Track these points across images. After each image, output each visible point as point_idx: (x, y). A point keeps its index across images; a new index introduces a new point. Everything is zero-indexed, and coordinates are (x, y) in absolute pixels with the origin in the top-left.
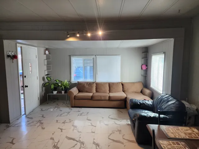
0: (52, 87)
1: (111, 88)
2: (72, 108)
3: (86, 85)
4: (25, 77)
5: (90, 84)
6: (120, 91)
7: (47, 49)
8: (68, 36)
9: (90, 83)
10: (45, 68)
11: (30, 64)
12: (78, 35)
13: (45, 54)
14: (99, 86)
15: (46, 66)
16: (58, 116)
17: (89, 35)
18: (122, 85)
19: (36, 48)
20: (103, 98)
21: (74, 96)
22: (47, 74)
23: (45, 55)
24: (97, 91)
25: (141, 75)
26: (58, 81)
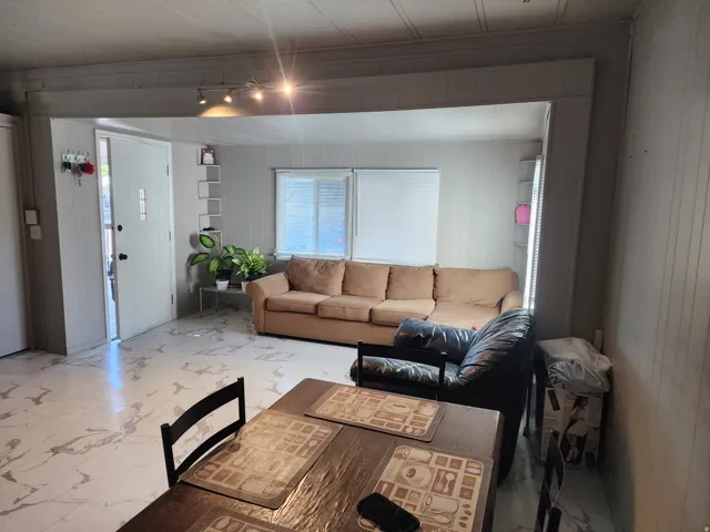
0: (214, 265)
1: (394, 285)
2: (258, 337)
3: (312, 267)
4: (120, 228)
5: (326, 267)
6: (425, 298)
7: (209, 149)
8: (203, 102)
9: (327, 261)
10: (204, 207)
11: (142, 191)
12: (228, 99)
13: (202, 163)
14: (352, 276)
15: (206, 201)
16: (199, 353)
17: (258, 96)
18: (435, 275)
19: (169, 145)
20: (349, 314)
21: (263, 300)
22: (207, 227)
23: (204, 167)
24: (344, 292)
25: (515, 244)
26: (231, 250)
